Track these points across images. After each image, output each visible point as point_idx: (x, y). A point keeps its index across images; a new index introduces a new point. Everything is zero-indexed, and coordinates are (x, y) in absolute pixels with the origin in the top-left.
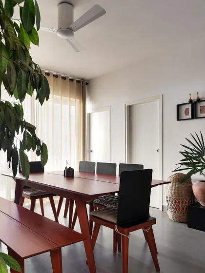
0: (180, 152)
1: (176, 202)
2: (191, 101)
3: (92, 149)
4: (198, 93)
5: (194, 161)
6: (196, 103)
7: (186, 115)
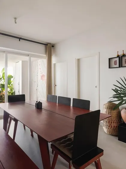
0: (112, 89)
1: (109, 122)
2: (118, 56)
3: (57, 84)
4: (123, 51)
5: (122, 95)
6: (122, 57)
7: (115, 65)
